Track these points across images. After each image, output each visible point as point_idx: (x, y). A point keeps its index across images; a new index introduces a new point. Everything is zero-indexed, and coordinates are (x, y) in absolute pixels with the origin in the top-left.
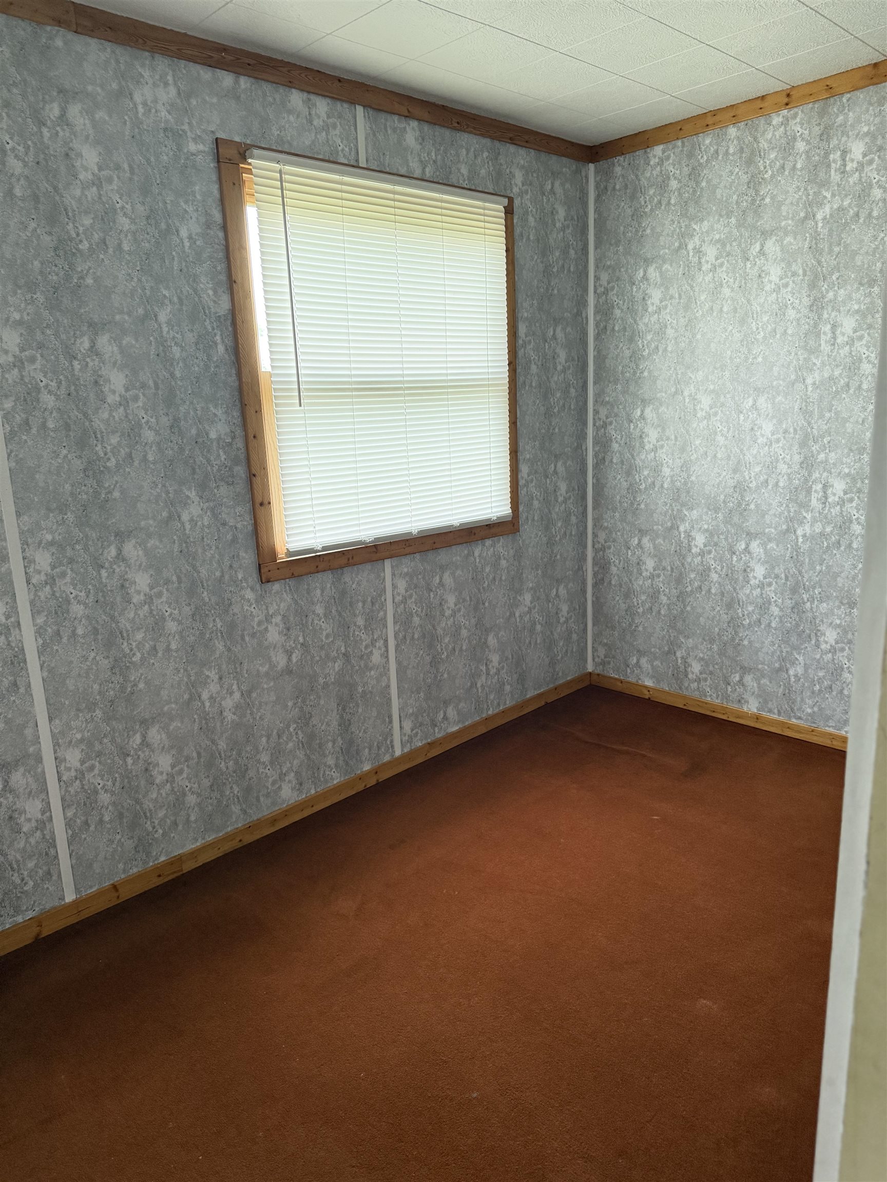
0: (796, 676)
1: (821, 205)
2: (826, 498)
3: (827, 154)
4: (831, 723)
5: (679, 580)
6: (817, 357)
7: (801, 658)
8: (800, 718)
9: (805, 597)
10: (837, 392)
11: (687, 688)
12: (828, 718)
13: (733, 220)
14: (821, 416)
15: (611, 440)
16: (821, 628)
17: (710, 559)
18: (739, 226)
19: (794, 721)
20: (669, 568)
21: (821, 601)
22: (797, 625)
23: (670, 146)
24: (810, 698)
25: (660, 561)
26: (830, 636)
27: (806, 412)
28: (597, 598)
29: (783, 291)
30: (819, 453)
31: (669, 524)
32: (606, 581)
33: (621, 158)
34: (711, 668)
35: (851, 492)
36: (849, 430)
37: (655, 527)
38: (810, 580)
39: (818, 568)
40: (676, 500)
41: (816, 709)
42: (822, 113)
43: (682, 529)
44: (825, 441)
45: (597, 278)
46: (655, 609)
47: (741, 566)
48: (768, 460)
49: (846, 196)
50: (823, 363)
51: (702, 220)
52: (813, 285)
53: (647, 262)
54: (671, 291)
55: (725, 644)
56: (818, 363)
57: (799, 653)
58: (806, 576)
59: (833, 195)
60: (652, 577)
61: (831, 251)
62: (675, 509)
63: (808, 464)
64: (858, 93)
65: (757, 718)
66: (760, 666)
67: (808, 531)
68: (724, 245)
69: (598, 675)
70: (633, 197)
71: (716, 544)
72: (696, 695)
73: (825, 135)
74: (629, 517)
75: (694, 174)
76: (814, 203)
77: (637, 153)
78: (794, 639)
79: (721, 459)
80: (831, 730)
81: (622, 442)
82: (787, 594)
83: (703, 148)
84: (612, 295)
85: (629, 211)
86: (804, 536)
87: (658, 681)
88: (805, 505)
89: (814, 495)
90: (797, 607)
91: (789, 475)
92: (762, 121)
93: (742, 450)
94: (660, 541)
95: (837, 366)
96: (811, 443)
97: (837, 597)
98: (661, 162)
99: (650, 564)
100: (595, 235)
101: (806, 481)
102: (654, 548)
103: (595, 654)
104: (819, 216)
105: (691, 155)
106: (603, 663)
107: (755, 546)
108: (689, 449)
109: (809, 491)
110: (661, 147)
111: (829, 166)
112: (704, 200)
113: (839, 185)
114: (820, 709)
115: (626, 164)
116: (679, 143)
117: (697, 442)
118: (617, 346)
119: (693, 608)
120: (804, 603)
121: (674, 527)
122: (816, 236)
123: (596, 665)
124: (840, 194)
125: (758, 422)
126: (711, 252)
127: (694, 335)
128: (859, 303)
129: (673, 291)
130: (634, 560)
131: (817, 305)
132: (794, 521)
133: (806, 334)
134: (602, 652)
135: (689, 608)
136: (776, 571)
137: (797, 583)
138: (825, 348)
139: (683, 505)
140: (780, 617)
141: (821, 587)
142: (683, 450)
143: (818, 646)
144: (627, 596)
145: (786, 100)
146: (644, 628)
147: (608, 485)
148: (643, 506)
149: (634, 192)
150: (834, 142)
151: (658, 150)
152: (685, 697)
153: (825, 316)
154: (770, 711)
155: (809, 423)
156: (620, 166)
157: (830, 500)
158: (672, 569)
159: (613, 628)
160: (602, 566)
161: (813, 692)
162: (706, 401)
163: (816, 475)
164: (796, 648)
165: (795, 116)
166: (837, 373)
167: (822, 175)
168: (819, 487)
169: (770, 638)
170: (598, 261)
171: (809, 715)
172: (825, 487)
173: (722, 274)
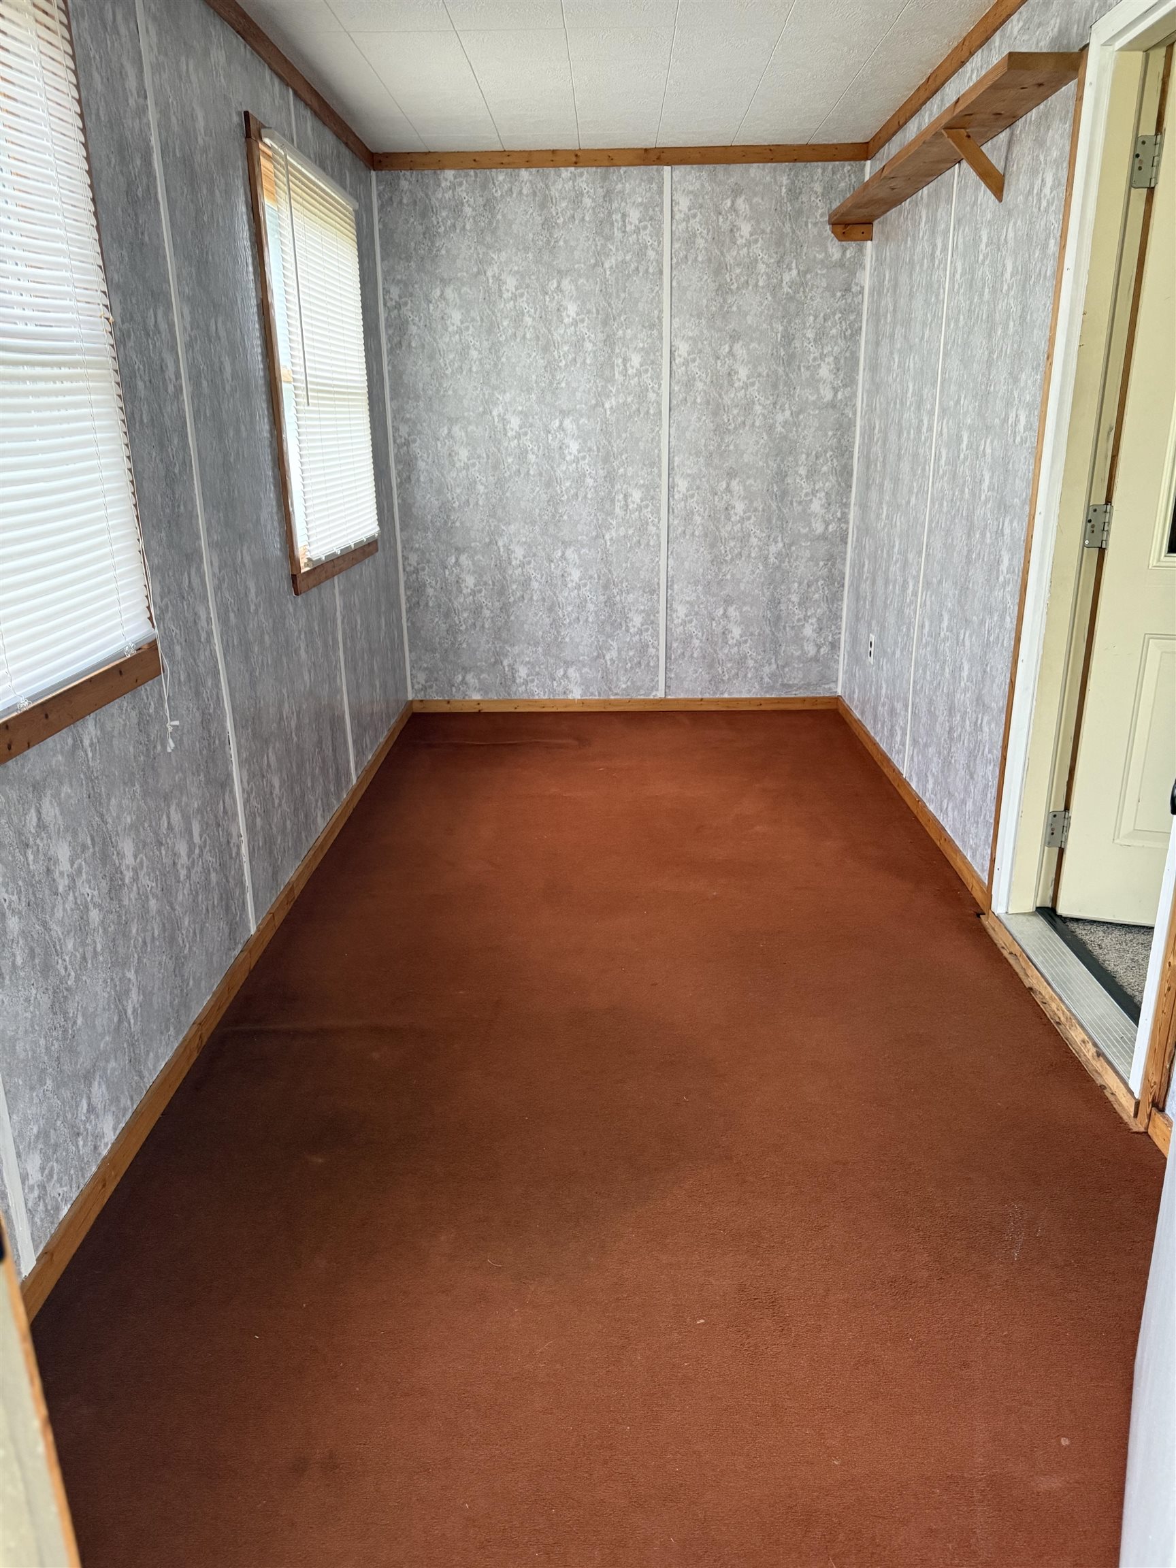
0: (611, 659)
1: (608, 255)
2: (627, 506)
3: (610, 214)
4: (642, 692)
5: (502, 592)
6: (613, 386)
7: (614, 644)
8: (617, 694)
9: (615, 591)
10: (630, 416)
11: (515, 693)
12: (639, 689)
13: (530, 256)
14: (619, 436)
15: (416, 459)
16: (629, 615)
17: (530, 569)
18: (536, 262)
19: (612, 697)
20: (490, 582)
21: (628, 593)
22: (610, 616)
23: (462, 173)
24: (624, 675)
25: (481, 576)
26: (637, 620)
27: (605, 432)
28: (413, 623)
29: (580, 325)
30: (619, 468)
31: (487, 540)
32: (422, 604)
33: (408, 173)
34: (537, 669)
35: (646, 499)
36: (642, 448)
37: (473, 544)
38: (618, 577)
39: (624, 565)
40: (493, 515)
41: (629, 683)
42: (605, 178)
43: (500, 543)
44: (624, 457)
45: (386, 291)
46: (479, 624)
47: (558, 572)
48: (576, 475)
49: (628, 252)
50: (618, 390)
51: (499, 251)
52: (605, 323)
53: (444, 282)
54: (472, 314)
55: (549, 645)
56: (614, 391)
57: (613, 640)
58: (615, 574)
59: (617, 249)
60: (473, 593)
61: (618, 296)
62: (492, 525)
63: (610, 477)
64: (632, 168)
65: (583, 702)
66: (581, 658)
67: (614, 534)
68: (523, 277)
69: (422, 701)
70: (424, 215)
71: (535, 555)
72: (525, 697)
73: (608, 196)
74: (444, 536)
75: (489, 205)
76: (601, 254)
77: (426, 172)
78: (608, 629)
79: (534, 476)
80: (642, 697)
81: (430, 460)
82: (600, 591)
83: (497, 183)
84: (405, 310)
85: (420, 229)
86: (611, 539)
87: (486, 693)
88: (611, 513)
89: (617, 504)
90: (609, 602)
91: (595, 488)
92: (552, 171)
93: (552, 468)
94: (478, 557)
95: (629, 394)
96: (612, 459)
97: (640, 587)
98: (453, 187)
99: (470, 581)
100: (381, 246)
101: (610, 492)
102: (473, 564)
103: (415, 681)
104: (607, 265)
105: (484, 187)
106: (424, 688)
107: (570, 553)
108: (502, 467)
109: (613, 501)
110: (453, 172)
111: (612, 224)
112: (500, 233)
113: (621, 242)
114: (633, 683)
115: (413, 180)
116: (472, 172)
117: (510, 460)
118: (415, 364)
119: (517, 617)
120: (615, 597)
121: (492, 542)
122: (605, 282)
123: (416, 692)
124: (623, 249)
125: (565, 441)
126: (511, 283)
127: (499, 358)
128: (643, 342)
129: (474, 314)
130: (452, 579)
131: (609, 341)
132: (602, 527)
133: (602, 365)
134: (421, 677)
135: (512, 618)
136: (590, 573)
137: (608, 580)
138: (618, 377)
139: (500, 520)
140: (596, 612)
141: (627, 581)
142: (496, 467)
143: (627, 631)
144: (447, 615)
145: (574, 159)
146: (468, 644)
147: (417, 505)
148: (458, 524)
149: (425, 212)
150: (615, 205)
151: (449, 174)
152: (511, 701)
153: (617, 351)
154: (592, 694)
155: (610, 443)
156: (406, 180)
157: (630, 507)
158: (493, 582)
159: (434, 651)
160: (417, 589)
161: (626, 670)
162: (515, 422)
163: (618, 487)
164: (610, 636)
165: (581, 175)
166: (629, 400)
167: (607, 230)
168: (621, 497)
169: (588, 632)
170: (386, 274)
171: (624, 689)
172: (626, 496)
173: (523, 303)
